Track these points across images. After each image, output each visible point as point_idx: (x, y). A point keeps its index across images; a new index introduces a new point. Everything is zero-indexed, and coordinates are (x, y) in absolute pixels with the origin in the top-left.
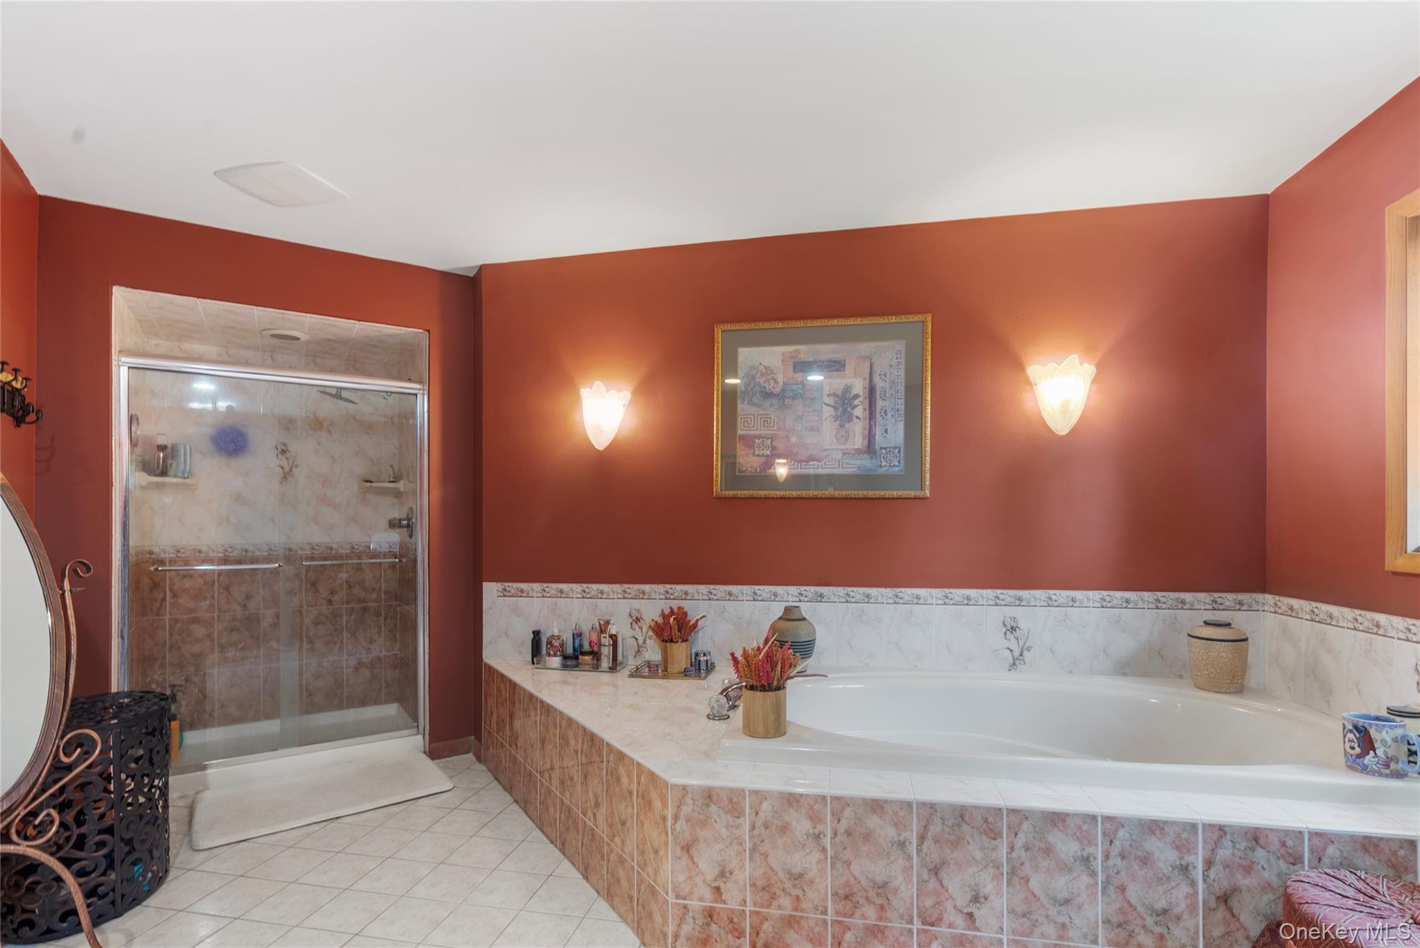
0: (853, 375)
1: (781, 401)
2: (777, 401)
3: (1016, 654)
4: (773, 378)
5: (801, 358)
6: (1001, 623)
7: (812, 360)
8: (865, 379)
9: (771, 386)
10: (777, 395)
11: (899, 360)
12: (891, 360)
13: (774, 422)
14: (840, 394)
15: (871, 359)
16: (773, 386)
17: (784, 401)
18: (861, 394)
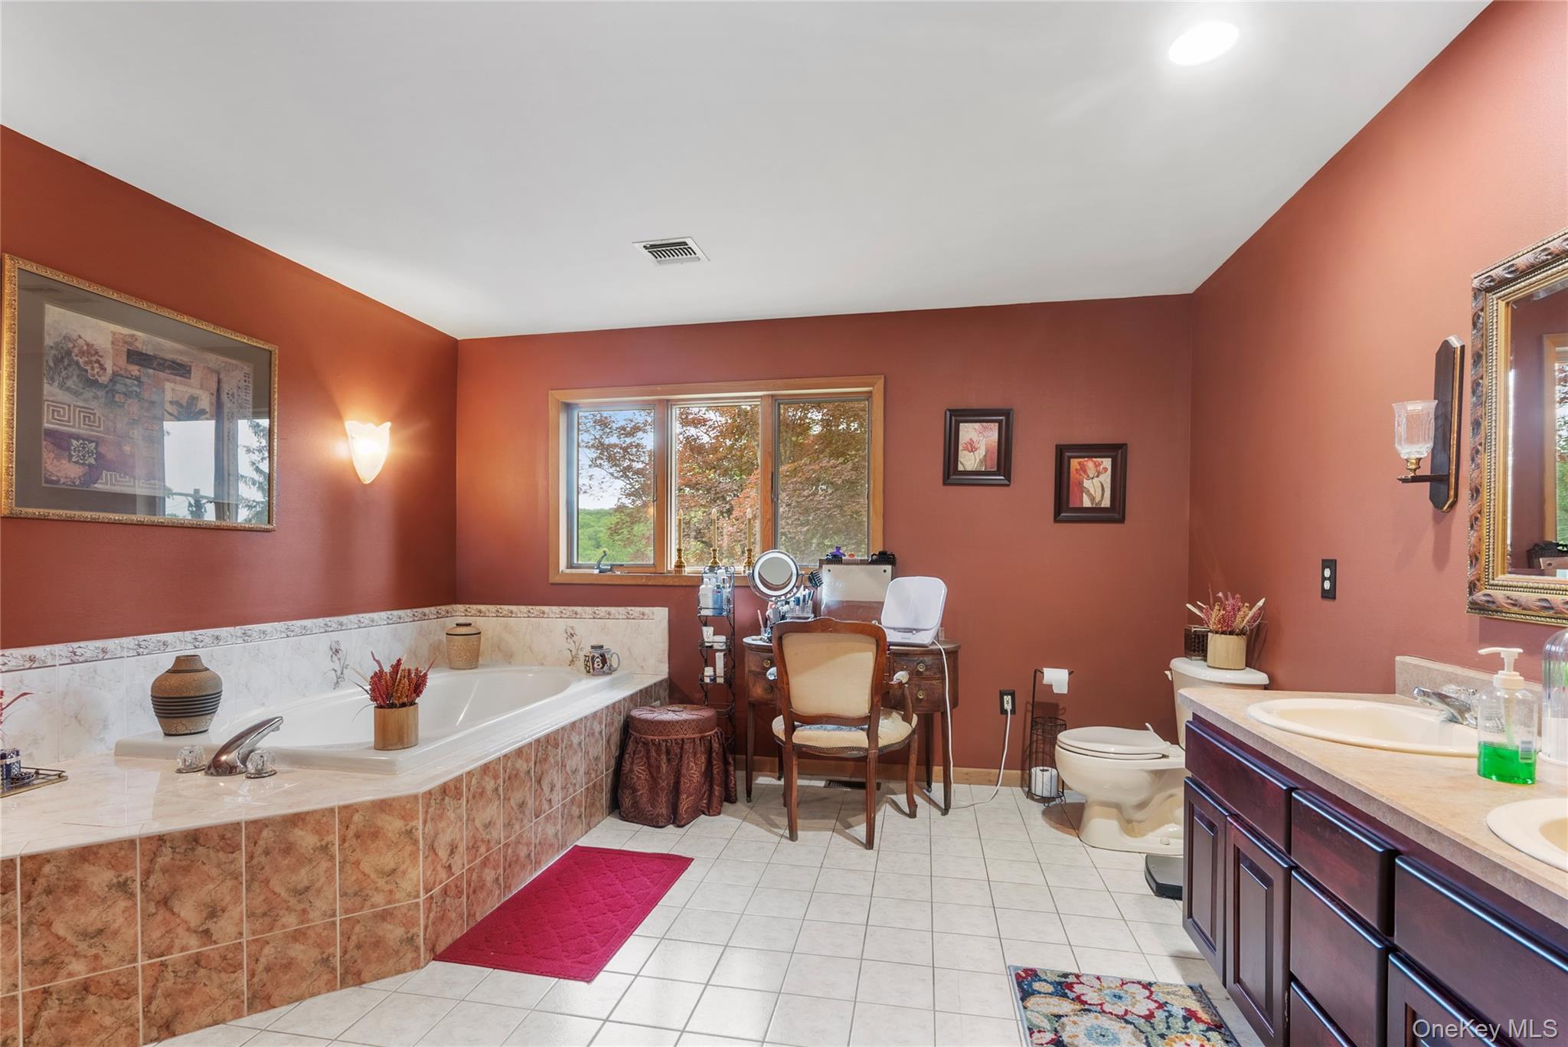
0: (199, 387)
1: (110, 395)
2: (103, 393)
3: (339, 673)
4: (98, 362)
5: (137, 347)
6: (329, 648)
7: (151, 354)
8: (212, 394)
9: (95, 372)
10: (102, 386)
11: (247, 384)
12: (239, 381)
13: (99, 421)
14: (185, 404)
15: (219, 374)
16: (98, 373)
17: (114, 397)
18: (208, 410)
